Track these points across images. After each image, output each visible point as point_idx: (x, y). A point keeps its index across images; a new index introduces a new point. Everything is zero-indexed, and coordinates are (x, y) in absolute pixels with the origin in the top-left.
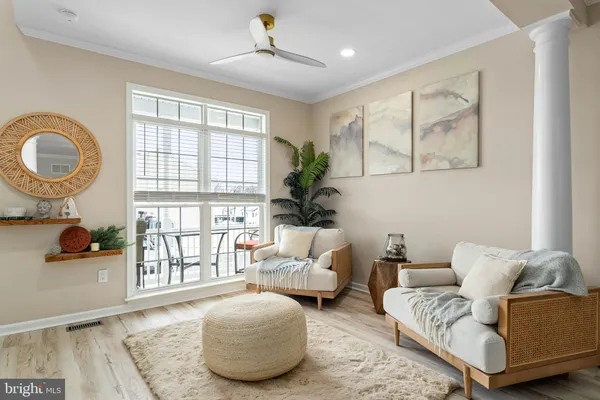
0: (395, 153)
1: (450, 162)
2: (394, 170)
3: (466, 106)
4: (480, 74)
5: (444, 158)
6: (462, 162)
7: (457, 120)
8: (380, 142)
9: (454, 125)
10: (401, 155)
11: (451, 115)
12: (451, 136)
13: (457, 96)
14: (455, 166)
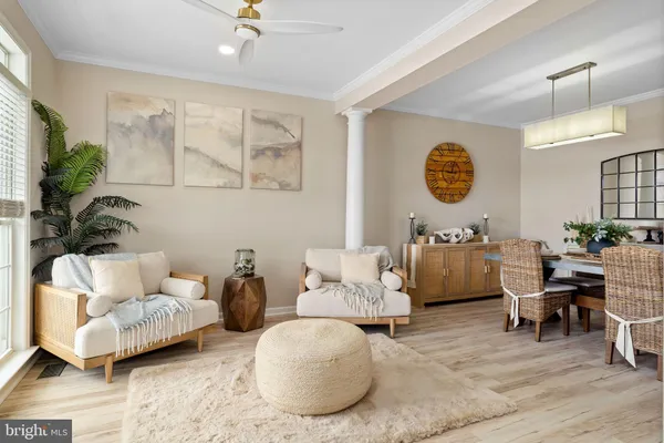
0: (222, 165)
1: (280, 184)
2: (221, 184)
3: (293, 141)
4: (302, 119)
5: (274, 180)
6: (288, 185)
7: (286, 150)
8: (201, 150)
9: (283, 153)
10: (230, 170)
11: (280, 144)
12: (280, 162)
13: (286, 130)
14: (283, 187)
